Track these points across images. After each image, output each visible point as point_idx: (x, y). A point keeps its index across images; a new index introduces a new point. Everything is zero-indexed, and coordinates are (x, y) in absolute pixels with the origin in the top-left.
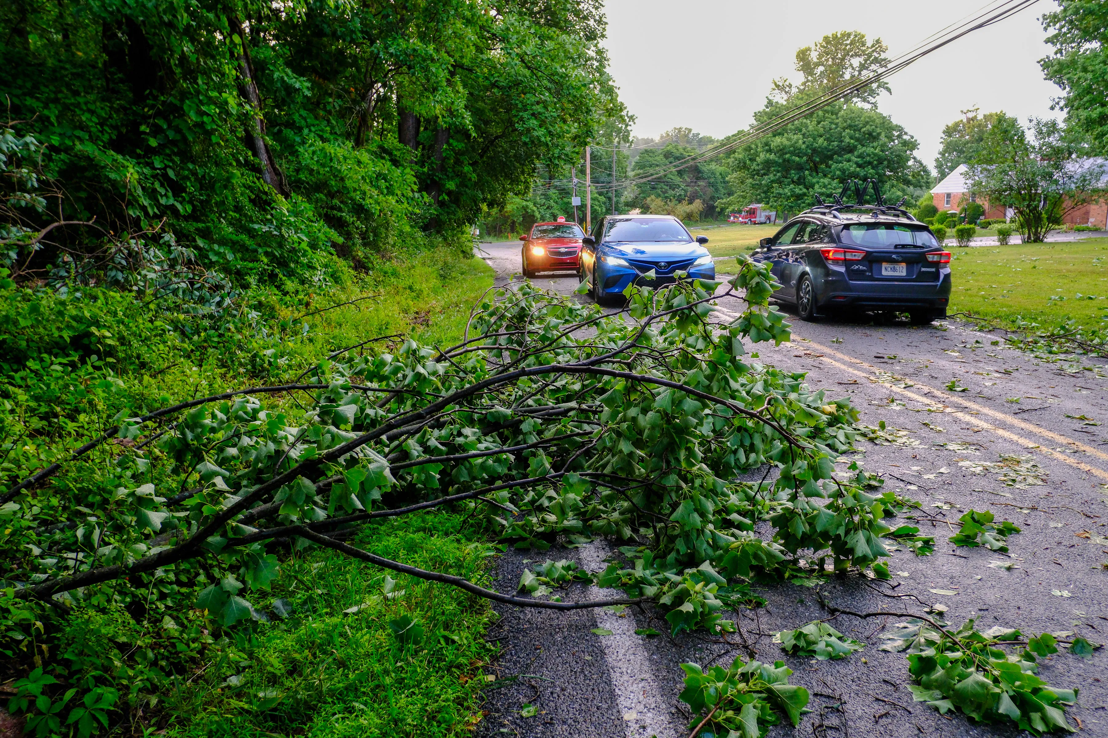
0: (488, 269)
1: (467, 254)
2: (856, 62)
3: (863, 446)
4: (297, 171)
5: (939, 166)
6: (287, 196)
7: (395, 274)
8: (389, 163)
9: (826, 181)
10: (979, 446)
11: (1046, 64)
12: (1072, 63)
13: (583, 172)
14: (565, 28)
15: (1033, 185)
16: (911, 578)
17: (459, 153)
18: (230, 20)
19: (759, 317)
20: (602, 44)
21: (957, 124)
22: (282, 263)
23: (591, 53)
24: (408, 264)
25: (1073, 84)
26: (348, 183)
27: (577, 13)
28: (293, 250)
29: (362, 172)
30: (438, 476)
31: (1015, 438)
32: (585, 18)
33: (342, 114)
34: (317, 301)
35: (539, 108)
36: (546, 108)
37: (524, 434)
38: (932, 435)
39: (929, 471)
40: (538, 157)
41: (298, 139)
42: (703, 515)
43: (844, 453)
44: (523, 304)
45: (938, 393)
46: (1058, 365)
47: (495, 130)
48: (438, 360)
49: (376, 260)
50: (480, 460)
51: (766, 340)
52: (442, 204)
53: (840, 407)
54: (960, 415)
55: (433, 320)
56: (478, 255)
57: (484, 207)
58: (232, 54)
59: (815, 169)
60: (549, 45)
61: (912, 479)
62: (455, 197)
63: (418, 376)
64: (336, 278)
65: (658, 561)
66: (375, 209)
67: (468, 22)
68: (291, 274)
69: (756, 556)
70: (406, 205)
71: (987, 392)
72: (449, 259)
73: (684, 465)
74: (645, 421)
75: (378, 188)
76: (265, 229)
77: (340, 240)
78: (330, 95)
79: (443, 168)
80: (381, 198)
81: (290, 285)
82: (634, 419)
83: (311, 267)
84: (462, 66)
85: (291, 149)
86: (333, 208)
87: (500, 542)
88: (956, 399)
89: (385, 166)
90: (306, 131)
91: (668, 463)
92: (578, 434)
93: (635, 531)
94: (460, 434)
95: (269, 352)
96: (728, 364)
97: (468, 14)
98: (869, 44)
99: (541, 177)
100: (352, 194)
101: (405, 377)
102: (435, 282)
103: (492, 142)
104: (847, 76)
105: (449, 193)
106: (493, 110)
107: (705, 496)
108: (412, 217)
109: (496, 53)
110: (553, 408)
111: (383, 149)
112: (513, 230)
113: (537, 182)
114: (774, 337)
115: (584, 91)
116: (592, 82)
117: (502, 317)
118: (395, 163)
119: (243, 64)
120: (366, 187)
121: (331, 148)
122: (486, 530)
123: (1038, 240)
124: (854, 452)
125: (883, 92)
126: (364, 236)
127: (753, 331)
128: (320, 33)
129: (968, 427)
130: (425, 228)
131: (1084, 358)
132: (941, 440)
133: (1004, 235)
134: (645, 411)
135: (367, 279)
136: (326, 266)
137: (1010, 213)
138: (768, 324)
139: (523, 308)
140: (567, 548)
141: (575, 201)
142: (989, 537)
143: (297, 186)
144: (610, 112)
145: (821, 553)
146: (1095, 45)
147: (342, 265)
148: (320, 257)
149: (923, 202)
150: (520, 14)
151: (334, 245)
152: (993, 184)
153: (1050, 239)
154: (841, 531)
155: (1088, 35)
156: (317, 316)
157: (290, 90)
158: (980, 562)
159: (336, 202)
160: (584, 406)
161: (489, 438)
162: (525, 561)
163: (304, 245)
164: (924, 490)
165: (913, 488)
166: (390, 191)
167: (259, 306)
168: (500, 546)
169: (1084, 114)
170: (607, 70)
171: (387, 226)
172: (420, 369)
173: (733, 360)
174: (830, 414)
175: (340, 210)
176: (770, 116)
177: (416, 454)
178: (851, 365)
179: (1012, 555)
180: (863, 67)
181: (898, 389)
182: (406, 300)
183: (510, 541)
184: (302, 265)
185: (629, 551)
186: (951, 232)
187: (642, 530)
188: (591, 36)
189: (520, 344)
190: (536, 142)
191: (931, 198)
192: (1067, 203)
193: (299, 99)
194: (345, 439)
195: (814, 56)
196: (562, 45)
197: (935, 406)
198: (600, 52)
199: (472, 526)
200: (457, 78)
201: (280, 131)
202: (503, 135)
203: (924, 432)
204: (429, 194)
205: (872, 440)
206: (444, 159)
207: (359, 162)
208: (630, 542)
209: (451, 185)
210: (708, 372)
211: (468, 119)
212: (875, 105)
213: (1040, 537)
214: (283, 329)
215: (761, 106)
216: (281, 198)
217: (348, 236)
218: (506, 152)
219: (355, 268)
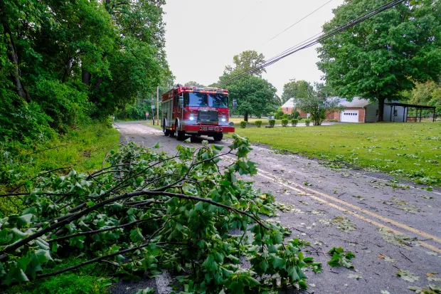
0: (117, 132)
1: (109, 127)
2: (254, 61)
3: (278, 213)
4: (35, 91)
5: (283, 98)
6: (28, 102)
7: (77, 134)
8: (76, 90)
9: (245, 102)
10: (325, 212)
11: (318, 64)
12: (327, 65)
13: (156, 96)
14: (150, 42)
15: (316, 105)
16: (317, 287)
17: (106, 88)
18: (5, 27)
19: (243, 163)
20: (164, 49)
21: (288, 84)
22: (24, 130)
23: (159, 52)
24: (83, 130)
25: (328, 71)
26: (58, 97)
27: (154, 37)
28: (31, 125)
29: (63, 93)
30: (83, 242)
31: (336, 207)
32: (157, 39)
33: (57, 69)
34: (39, 147)
35: (139, 71)
36: (142, 72)
37: (129, 215)
38: (305, 207)
39: (308, 225)
40: (138, 90)
41: (36, 78)
42: (218, 261)
43: (271, 217)
44: (130, 151)
45: (301, 187)
46: (341, 173)
47: (121, 79)
48: (88, 179)
49: (68, 129)
50: (106, 232)
51: (246, 174)
52: (99, 107)
53: (267, 195)
54: (313, 197)
55: (92, 154)
56: (114, 127)
57: (117, 109)
58: (5, 41)
59: (241, 98)
60: (143, 48)
61: (303, 230)
62: (105, 104)
63: (77, 188)
64: (49, 136)
65: (196, 285)
66: (69, 108)
67: (110, 36)
68: (29, 135)
69: (244, 281)
70: (83, 107)
71: (320, 186)
72: (101, 129)
73: (207, 234)
74: (189, 213)
75: (70, 99)
76: (17, 115)
77: (52, 120)
78: (52, 62)
79: (100, 93)
80: (72, 103)
81: (27, 140)
82: (183, 213)
83: (38, 132)
84: (108, 54)
85: (32, 82)
86: (50, 107)
87: (115, 276)
88: (309, 189)
89: (75, 91)
90: (40, 75)
91: (200, 234)
92: (155, 218)
93: (183, 266)
94: (96, 218)
95: (11, 171)
96: (230, 186)
97: (111, 33)
98: (258, 55)
99: (139, 97)
100: (59, 102)
101: (70, 188)
102: (95, 138)
103: (120, 84)
104: (251, 66)
105: (102, 102)
106: (121, 72)
107: (219, 252)
108: (85, 112)
109: (122, 50)
110: (143, 202)
111: (74, 84)
112: (128, 117)
113: (138, 99)
114: (250, 172)
115: (157, 66)
116: (160, 63)
117: (120, 158)
118: (79, 90)
119: (11, 45)
120: (65, 99)
121: (50, 83)
122: (108, 269)
123: (319, 124)
124: (276, 216)
125: (263, 72)
126: (63, 119)
127: (240, 170)
128: (48, 37)
129: (317, 203)
130: (91, 116)
131: (348, 170)
132: (309, 209)
133: (308, 123)
134: (189, 208)
135: (64, 136)
136: (45, 132)
137: (309, 115)
138: (248, 167)
139: (130, 153)
140: (149, 278)
141: (153, 107)
142: (344, 260)
143: (34, 98)
144: (166, 74)
145: (274, 277)
146: (334, 59)
147: (52, 131)
148: (42, 128)
149: (279, 110)
150: (132, 36)
151: (49, 122)
152: (303, 105)
153: (323, 124)
154: (284, 267)
155: (331, 56)
156: (38, 154)
157: (34, 59)
158: (344, 276)
159: (51, 105)
160: (158, 201)
161: (111, 218)
162: (127, 288)
163: (35, 123)
164: (309, 235)
165: (304, 234)
166: (76, 101)
167: (10, 149)
168: (114, 279)
169: (332, 82)
170: (166, 59)
171: (74, 115)
172: (78, 185)
173: (232, 185)
174: (264, 199)
175: (53, 108)
176: (225, 78)
177: (72, 229)
178: (265, 174)
179: (356, 270)
180: (256, 63)
181: (285, 185)
182: (81, 146)
183: (120, 276)
184: (34, 131)
185: (181, 278)
186: (290, 121)
187: (187, 265)
188: (160, 46)
189: (128, 169)
190: (138, 84)
191: (281, 109)
192: (328, 112)
193: (38, 62)
194: (22, 237)
195: (240, 58)
196: (149, 48)
197: (303, 193)
198: (163, 52)
199: (100, 267)
200: (106, 58)
201: (28, 75)
202: (125, 81)
203: (301, 205)
204: (93, 102)
205: (281, 210)
206: (100, 89)
207: (62, 89)
208: (181, 273)
209: (103, 100)
210: (220, 190)
211: (109, 73)
212: (261, 76)
213: (364, 259)
214: (21, 160)
215: (222, 75)
216: (25, 102)
217: (56, 119)
218: (125, 88)
219: (59, 132)
